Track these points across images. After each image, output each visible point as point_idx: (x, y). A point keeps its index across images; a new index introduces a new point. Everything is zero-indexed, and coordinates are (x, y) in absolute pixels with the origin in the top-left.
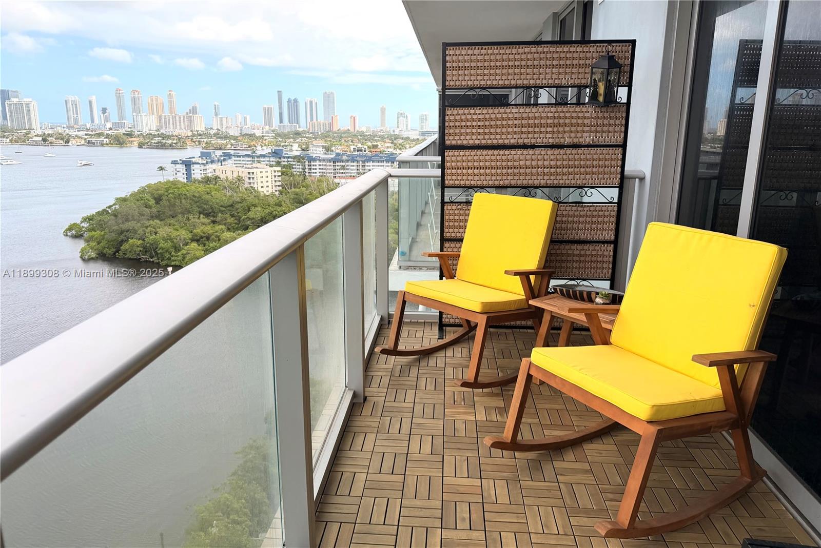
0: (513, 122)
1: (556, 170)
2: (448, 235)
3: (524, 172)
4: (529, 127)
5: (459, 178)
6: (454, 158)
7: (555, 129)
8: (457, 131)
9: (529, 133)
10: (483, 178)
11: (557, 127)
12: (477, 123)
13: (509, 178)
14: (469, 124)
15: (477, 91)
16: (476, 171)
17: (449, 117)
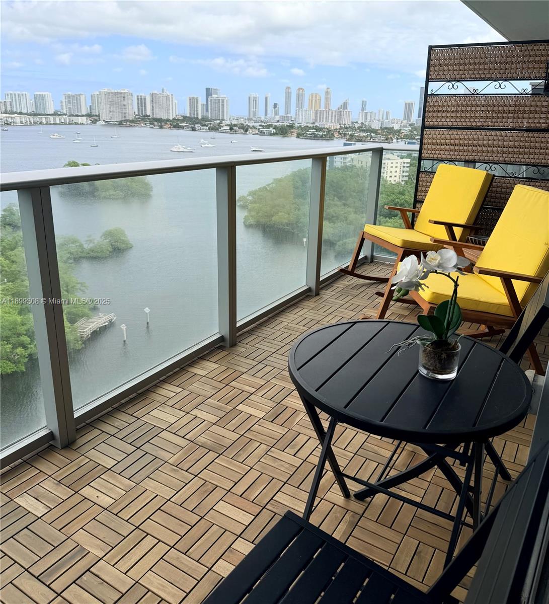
0: (481, 108)
1: (514, 150)
2: (419, 197)
3: (486, 150)
5: (433, 152)
6: (430, 136)
7: (516, 115)
8: (435, 115)
10: (452, 153)
11: (517, 113)
12: (451, 108)
13: (474, 154)
14: (445, 109)
15: (453, 83)
16: (447, 147)
17: (430, 104)
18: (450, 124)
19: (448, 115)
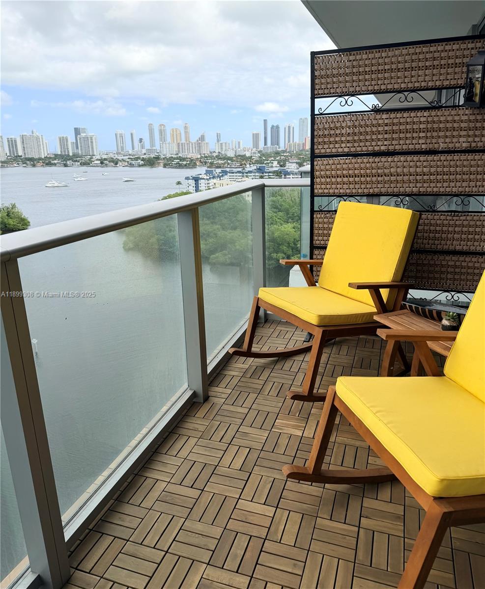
0: (384, 128)
1: (430, 177)
2: (318, 242)
3: (395, 179)
4: (400, 133)
5: (328, 186)
6: (323, 167)
7: (429, 134)
8: (326, 140)
9: (400, 139)
10: (352, 186)
11: (430, 132)
12: (346, 130)
13: (379, 186)
14: (338, 132)
15: (346, 98)
16: (345, 179)
17: (318, 126)
18: (346, 150)
19: (343, 139)
